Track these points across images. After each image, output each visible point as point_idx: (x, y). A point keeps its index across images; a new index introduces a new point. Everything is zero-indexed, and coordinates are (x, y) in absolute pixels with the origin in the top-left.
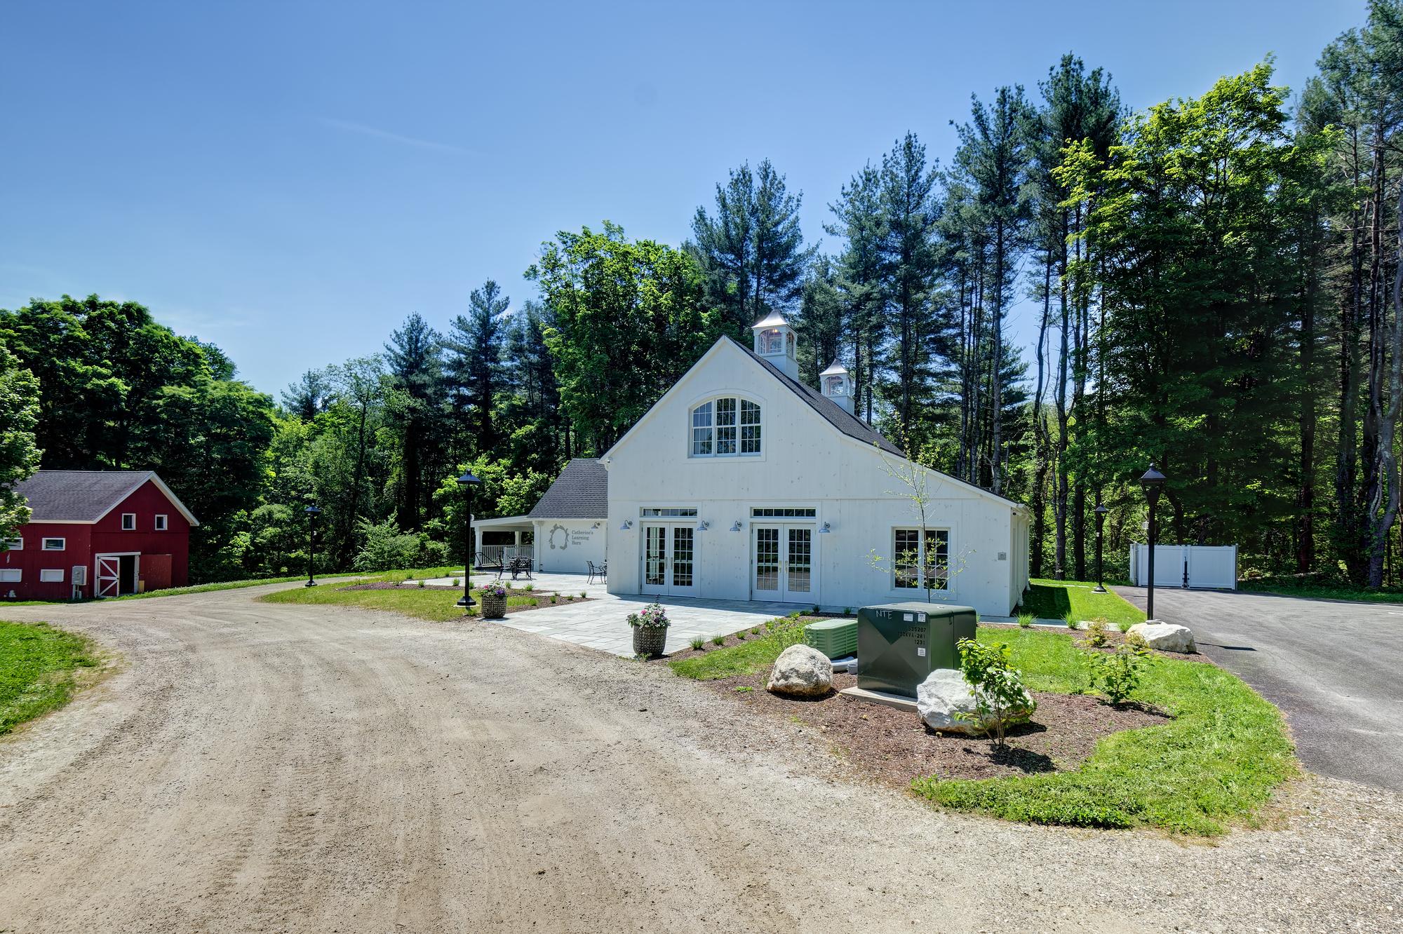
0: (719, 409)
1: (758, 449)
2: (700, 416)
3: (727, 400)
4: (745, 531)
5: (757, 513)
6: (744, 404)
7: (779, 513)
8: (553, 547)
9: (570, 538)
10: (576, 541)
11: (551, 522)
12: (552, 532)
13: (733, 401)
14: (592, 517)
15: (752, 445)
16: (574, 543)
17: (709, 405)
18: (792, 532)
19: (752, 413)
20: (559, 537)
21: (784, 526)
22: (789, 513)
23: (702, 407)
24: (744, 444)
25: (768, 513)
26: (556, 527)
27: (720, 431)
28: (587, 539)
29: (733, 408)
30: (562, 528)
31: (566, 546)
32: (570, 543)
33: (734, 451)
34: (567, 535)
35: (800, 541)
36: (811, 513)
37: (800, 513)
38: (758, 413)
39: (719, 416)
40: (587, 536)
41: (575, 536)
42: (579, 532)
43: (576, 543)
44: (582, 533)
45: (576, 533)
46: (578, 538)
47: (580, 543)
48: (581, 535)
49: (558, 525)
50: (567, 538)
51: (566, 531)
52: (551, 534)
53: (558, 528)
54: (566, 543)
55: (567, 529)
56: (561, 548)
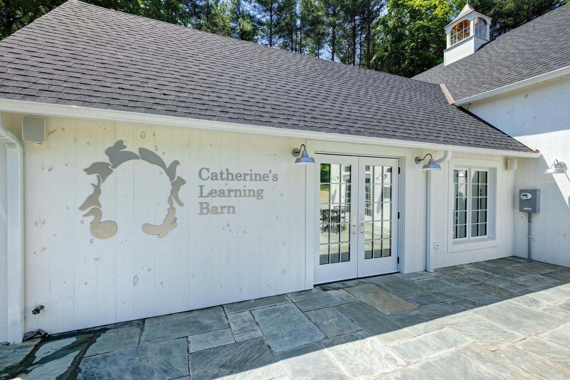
9: (188, 193)
12: (101, 171)
16: (206, 209)
26: (118, 154)
28: (259, 194)
30: (149, 156)
31: (170, 222)
32: (188, 212)
34: (178, 183)
40: (256, 185)
41: (210, 185)
42: (229, 176)
43: (215, 210)
44: (238, 177)
45: (214, 177)
46: (222, 193)
47: (231, 210)
48: (234, 185)
49: (132, 147)
50: (175, 191)
51: (171, 171)
52: (93, 178)
53: (131, 156)
54: (172, 209)
55: (176, 163)
56: (147, 228)
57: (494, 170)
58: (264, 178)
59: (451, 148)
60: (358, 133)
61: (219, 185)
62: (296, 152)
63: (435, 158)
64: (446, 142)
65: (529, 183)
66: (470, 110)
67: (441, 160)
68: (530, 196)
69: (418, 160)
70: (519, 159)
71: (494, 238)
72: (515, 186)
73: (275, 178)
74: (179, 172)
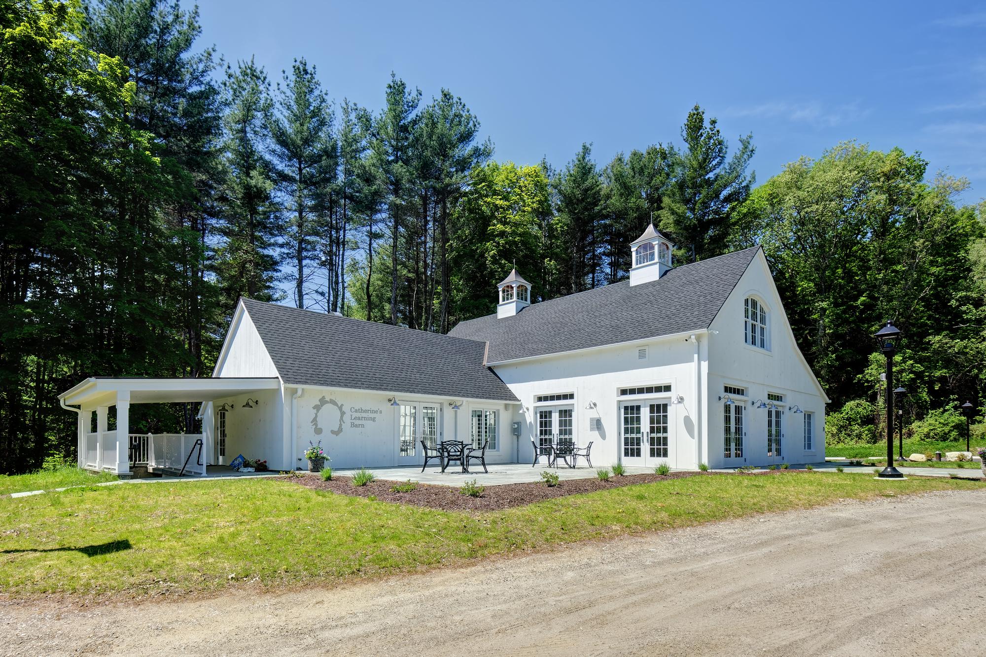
8: (318, 431)
9: (347, 418)
10: (357, 422)
11: (314, 392)
12: (317, 408)
16: (353, 425)
20: (329, 417)
26: (323, 401)
28: (374, 420)
30: (333, 402)
31: (340, 430)
32: (346, 426)
34: (343, 414)
40: (372, 415)
41: (355, 415)
42: (362, 411)
43: (356, 426)
44: (366, 411)
45: (356, 411)
46: (359, 419)
47: (363, 426)
48: (364, 415)
49: (327, 399)
50: (341, 417)
51: (340, 408)
52: (315, 411)
53: (327, 402)
54: (341, 425)
55: (342, 405)
57: (498, 410)
58: (376, 412)
59: (465, 399)
60: (418, 392)
61: (358, 415)
62: (390, 400)
63: (458, 404)
64: (463, 396)
65: (517, 420)
66: (495, 371)
67: (460, 405)
68: (516, 426)
69: (450, 404)
70: (514, 405)
71: (498, 450)
72: (512, 420)
73: (381, 412)
74: (344, 409)
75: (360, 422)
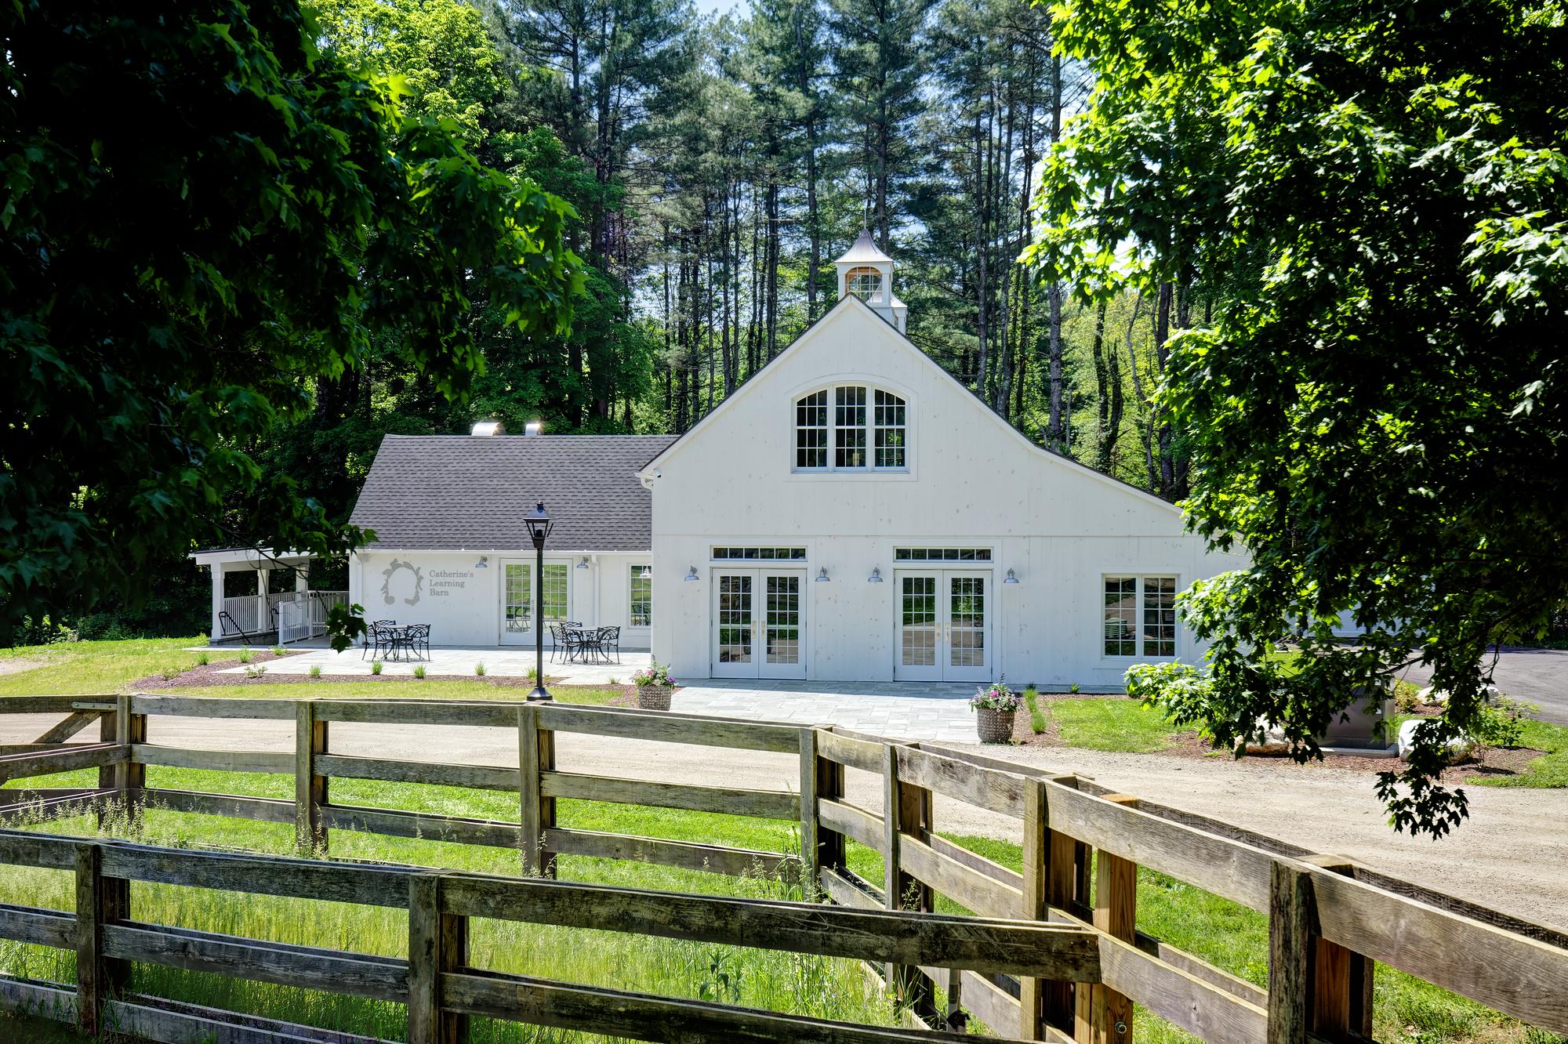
0: (840, 401)
1: (902, 462)
2: (809, 410)
3: (851, 390)
4: (888, 579)
5: (903, 554)
6: (879, 395)
7: (935, 554)
8: (389, 600)
9: (425, 583)
10: (438, 589)
12: (388, 573)
13: (862, 390)
14: (475, 547)
15: (892, 455)
16: (433, 593)
17: (823, 396)
18: (955, 582)
19: (891, 408)
20: (403, 583)
21: (943, 574)
22: (952, 555)
23: (812, 399)
24: (878, 453)
25: (920, 554)
26: (395, 565)
27: (840, 433)
28: (462, 585)
29: (862, 400)
30: (408, 565)
31: (417, 599)
32: (425, 594)
33: (862, 463)
34: (420, 579)
35: (969, 592)
36: (984, 554)
37: (968, 555)
38: (901, 410)
39: (840, 412)
40: (460, 580)
41: (436, 580)
42: (444, 574)
43: (438, 594)
44: (450, 575)
45: (437, 575)
46: (441, 584)
47: (446, 593)
48: (448, 579)
49: (400, 562)
50: (418, 584)
51: (417, 572)
52: (385, 576)
53: (400, 566)
54: (417, 592)
55: (419, 569)
56: (407, 601)
58: (465, 575)
61: (440, 580)
62: (484, 560)
73: (471, 575)
75: (444, 589)
